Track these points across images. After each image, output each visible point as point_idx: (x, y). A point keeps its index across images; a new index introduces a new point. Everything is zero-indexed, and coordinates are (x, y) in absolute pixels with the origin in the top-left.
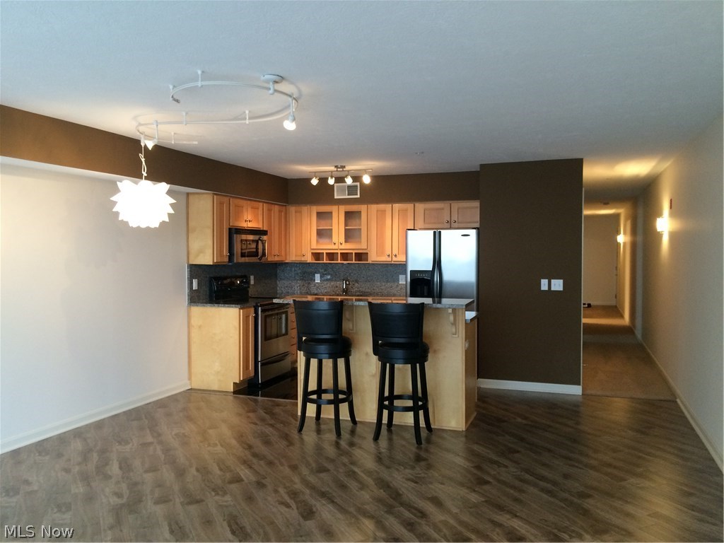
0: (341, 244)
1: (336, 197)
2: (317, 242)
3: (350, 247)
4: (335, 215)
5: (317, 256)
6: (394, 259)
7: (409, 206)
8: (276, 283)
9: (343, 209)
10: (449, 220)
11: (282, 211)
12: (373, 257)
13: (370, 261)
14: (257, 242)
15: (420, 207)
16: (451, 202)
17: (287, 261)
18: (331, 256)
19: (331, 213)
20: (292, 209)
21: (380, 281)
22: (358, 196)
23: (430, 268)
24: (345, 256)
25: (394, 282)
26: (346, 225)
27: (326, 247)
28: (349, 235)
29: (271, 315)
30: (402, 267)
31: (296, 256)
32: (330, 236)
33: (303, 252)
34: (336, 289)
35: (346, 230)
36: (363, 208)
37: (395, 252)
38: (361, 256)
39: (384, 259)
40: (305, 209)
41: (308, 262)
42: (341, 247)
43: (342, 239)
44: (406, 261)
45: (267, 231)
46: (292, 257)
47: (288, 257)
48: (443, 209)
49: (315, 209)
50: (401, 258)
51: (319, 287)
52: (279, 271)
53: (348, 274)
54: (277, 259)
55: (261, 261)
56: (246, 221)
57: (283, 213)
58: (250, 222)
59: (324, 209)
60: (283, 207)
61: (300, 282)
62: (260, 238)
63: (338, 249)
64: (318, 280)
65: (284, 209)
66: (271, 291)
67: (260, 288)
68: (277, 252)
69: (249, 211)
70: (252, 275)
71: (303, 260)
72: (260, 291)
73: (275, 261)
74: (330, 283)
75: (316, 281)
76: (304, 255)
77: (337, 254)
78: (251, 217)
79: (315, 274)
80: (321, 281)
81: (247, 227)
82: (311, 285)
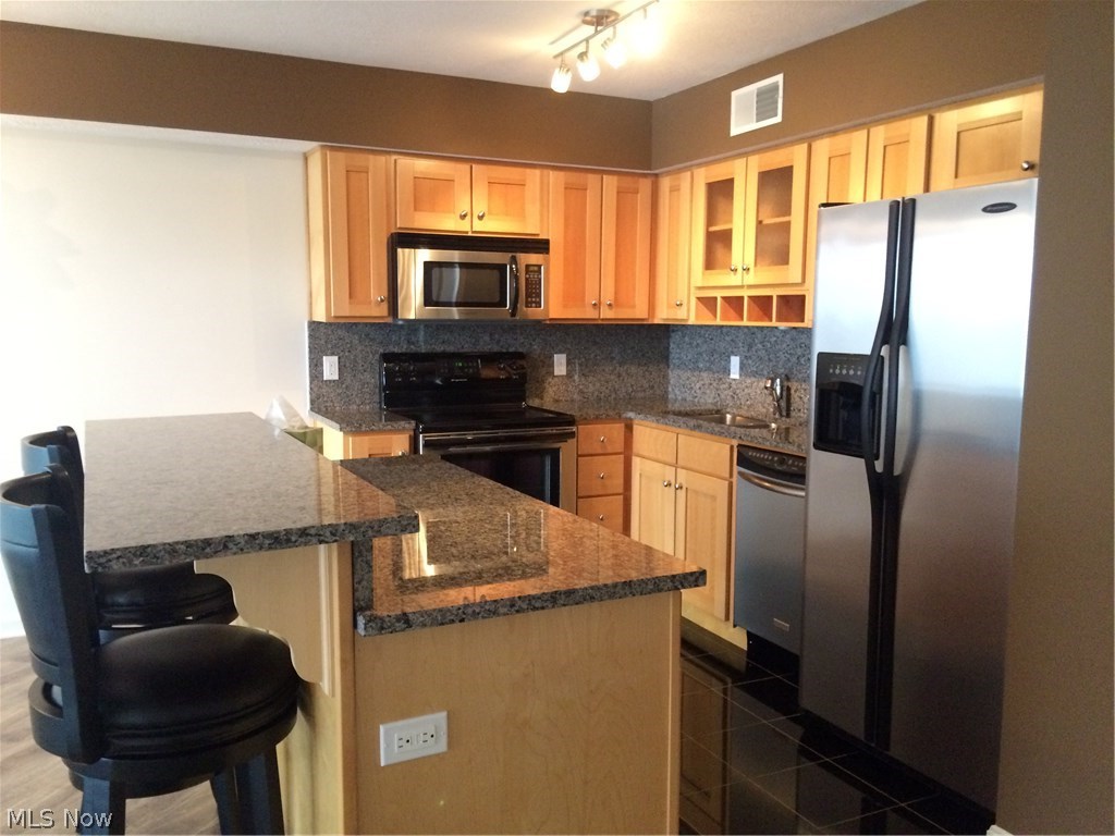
0: (748, 270)
1: (733, 132)
2: (706, 267)
4: (739, 187)
5: (708, 303)
7: (915, 127)
8: (665, 377)
9: (754, 166)
11: (636, 191)
14: (500, 269)
17: (656, 321)
18: (735, 303)
19: (732, 180)
20: (665, 184)
22: (779, 118)
24: (763, 303)
28: (773, 243)
31: (668, 307)
33: (679, 297)
36: (796, 156)
41: (690, 323)
42: (749, 280)
43: (751, 257)
45: (547, 242)
47: (657, 311)
49: (702, 177)
51: (738, 391)
52: (672, 345)
53: (794, 359)
54: (607, 314)
55: (518, 318)
56: (463, 217)
57: (639, 195)
58: (481, 218)
59: (719, 172)
60: (641, 180)
61: (704, 375)
62: (514, 260)
63: (742, 287)
64: (735, 374)
65: (645, 185)
66: (641, 395)
67: (594, 385)
68: (608, 297)
69: (481, 191)
70: (560, 352)
71: (679, 317)
72: (593, 393)
73: (599, 319)
74: (758, 382)
75: (732, 376)
76: (681, 304)
77: (741, 299)
78: (489, 206)
79: (729, 357)
80: (741, 375)
81: (473, 232)
82: (724, 386)
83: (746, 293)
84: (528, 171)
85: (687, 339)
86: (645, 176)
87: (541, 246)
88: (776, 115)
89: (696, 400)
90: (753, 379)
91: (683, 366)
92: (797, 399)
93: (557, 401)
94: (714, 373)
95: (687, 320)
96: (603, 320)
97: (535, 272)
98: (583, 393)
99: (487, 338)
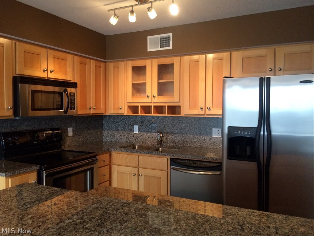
0: (154, 97)
1: (149, 50)
2: (133, 95)
3: (164, 100)
4: (148, 69)
5: (134, 109)
6: (208, 112)
7: (225, 55)
8: (102, 133)
9: (156, 62)
10: (273, 68)
11: (100, 67)
12: (186, 111)
13: (182, 115)
14: (61, 94)
15: (238, 55)
16: (275, 47)
17: (107, 114)
18: (147, 109)
19: (145, 66)
20: (111, 65)
21: (193, 134)
22: (171, 47)
23: (255, 124)
24: (159, 109)
25: (207, 135)
26: (159, 79)
27: (141, 100)
28: (163, 89)
29: (70, 175)
30: (219, 121)
31: (114, 109)
32: (145, 91)
33: (120, 106)
34: (152, 140)
35: (159, 84)
36: (176, 60)
37: (209, 104)
38: (174, 109)
39: (197, 112)
40: (122, 64)
41: (125, 114)
42: (154, 100)
43: (155, 92)
44: (223, 115)
45: (76, 84)
46: (111, 111)
47: (107, 110)
48: (265, 56)
49: (130, 64)
50: (216, 112)
51: (137, 137)
52: (104, 122)
53: (162, 126)
54: (93, 112)
55: (67, 114)
56: (44, 71)
57: (101, 68)
58: (51, 72)
59: (139, 63)
60: (102, 63)
61: (121, 132)
62: (66, 90)
63: (151, 103)
64: (136, 131)
65: (102, 65)
66: (95, 140)
67: (81, 139)
68: (93, 106)
69: (51, 61)
70: (70, 127)
71: (120, 113)
72: (81, 142)
73: (91, 114)
74: (147, 134)
75: (135, 132)
76: (121, 108)
77: (150, 107)
78: (54, 67)
79: (133, 126)
80: (138, 132)
81: (48, 78)
82: (131, 136)
83: (153, 105)
84: (68, 55)
85: (111, 120)
86: (102, 61)
87: (74, 85)
88: (169, 46)
89: (117, 141)
90: (145, 133)
91: (110, 129)
92: (165, 139)
93: (70, 146)
94: (125, 131)
95: (123, 114)
96: (92, 114)
97: (72, 95)
98: (78, 142)
99: (44, 123)
